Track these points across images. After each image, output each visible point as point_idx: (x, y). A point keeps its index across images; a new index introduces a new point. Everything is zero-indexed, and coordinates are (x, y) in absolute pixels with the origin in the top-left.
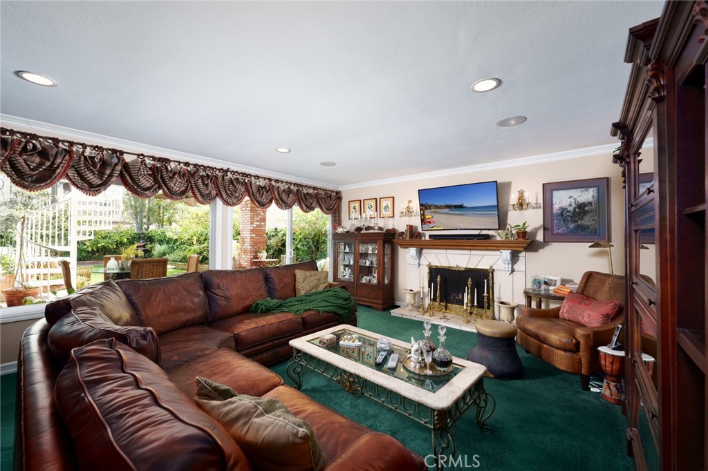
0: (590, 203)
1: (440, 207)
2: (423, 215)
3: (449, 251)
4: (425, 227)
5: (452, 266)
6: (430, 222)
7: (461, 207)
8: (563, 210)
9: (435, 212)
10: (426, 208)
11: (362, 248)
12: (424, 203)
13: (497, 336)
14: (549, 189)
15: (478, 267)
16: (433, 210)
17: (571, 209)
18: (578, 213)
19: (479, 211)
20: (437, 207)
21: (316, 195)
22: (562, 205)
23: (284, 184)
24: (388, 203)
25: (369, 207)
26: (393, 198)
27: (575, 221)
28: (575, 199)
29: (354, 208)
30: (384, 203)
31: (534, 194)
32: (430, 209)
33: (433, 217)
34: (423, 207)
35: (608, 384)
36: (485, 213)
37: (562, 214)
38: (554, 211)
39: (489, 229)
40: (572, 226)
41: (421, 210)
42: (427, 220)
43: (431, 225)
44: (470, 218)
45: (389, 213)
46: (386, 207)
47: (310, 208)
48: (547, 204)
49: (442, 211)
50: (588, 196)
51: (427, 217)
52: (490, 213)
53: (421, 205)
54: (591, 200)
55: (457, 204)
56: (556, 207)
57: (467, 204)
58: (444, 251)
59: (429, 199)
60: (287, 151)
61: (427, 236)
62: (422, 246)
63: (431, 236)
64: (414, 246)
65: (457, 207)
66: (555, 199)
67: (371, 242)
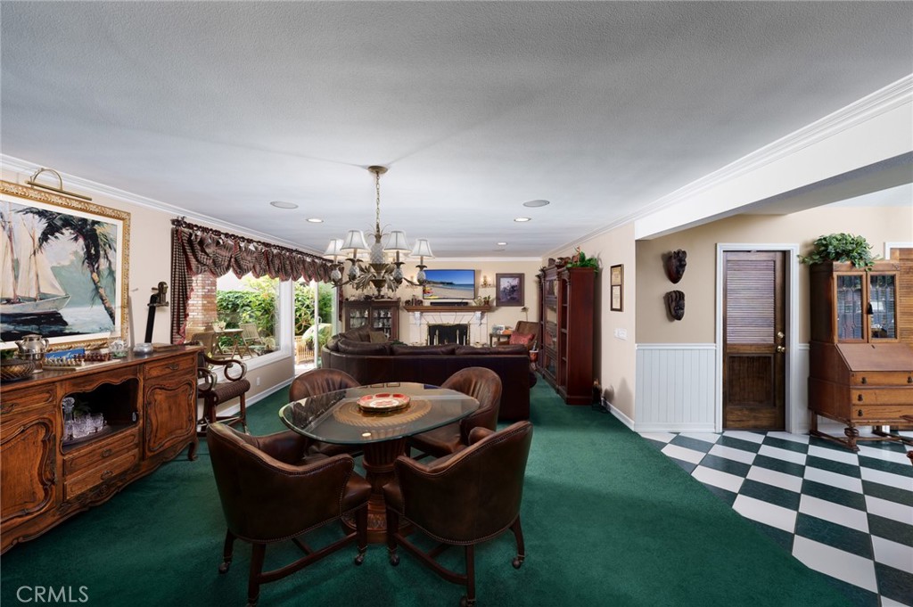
0: (516, 286)
2: (424, 287)
3: (442, 314)
5: (444, 322)
7: (451, 284)
8: (505, 288)
10: (426, 283)
11: (375, 314)
14: (499, 276)
15: (461, 323)
17: (508, 288)
18: (511, 291)
20: (434, 283)
22: (505, 286)
27: (510, 295)
28: (510, 283)
31: (491, 279)
37: (504, 291)
38: (501, 290)
40: (509, 297)
48: (498, 286)
50: (515, 282)
54: (516, 284)
55: (447, 281)
56: (502, 287)
57: (455, 282)
58: (438, 313)
61: (427, 303)
62: (424, 310)
63: (431, 303)
64: (417, 310)
65: (448, 283)
66: (502, 283)
67: (382, 308)
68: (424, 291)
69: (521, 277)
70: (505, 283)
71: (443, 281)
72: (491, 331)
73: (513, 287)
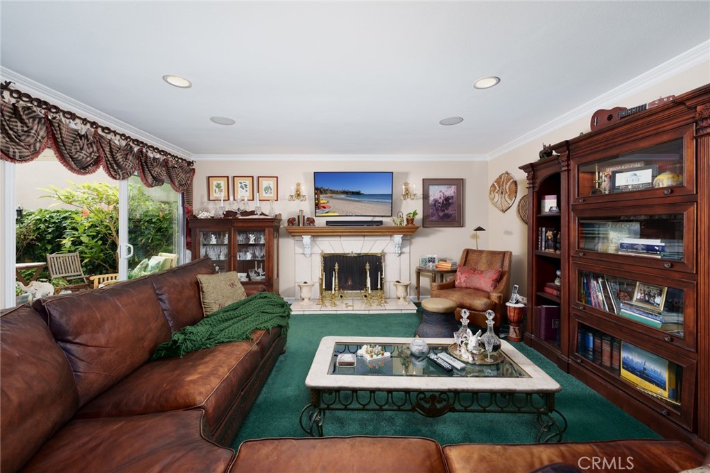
0: (452, 197)
1: (336, 193)
2: (317, 199)
3: (343, 239)
4: (319, 212)
5: (346, 252)
6: (324, 207)
7: (358, 194)
8: (436, 201)
9: (331, 197)
10: (321, 193)
11: (240, 239)
12: (320, 187)
13: (442, 311)
14: (427, 183)
15: (371, 252)
16: (329, 195)
17: (441, 201)
18: (446, 205)
19: (375, 198)
20: (333, 192)
21: (166, 162)
22: (435, 198)
23: (118, 137)
24: (272, 183)
25: (242, 187)
26: (277, 177)
27: (444, 211)
28: (443, 193)
29: (218, 186)
30: (264, 183)
31: (417, 188)
32: (326, 193)
33: (328, 202)
34: (318, 191)
35: (514, 329)
36: (380, 200)
37: (435, 205)
38: (430, 202)
39: (382, 216)
40: (441, 214)
41: (316, 194)
42: (322, 205)
43: (326, 210)
44: (367, 205)
45: (272, 195)
46: (267, 189)
47: (157, 181)
48: (426, 196)
49: (338, 196)
50: (450, 191)
51: (321, 202)
52: (383, 201)
53: (316, 189)
54: (453, 194)
55: (354, 190)
56: (431, 199)
57: (364, 191)
58: (338, 239)
59: (325, 184)
60: (187, 84)
61: (320, 222)
62: (317, 234)
63: (328, 223)
64: (306, 233)
65: (353, 193)
66: (431, 193)
67: (252, 231)
68: (317, 206)
69: (459, 183)
70: (436, 193)
71: (347, 189)
72: (416, 264)
73: (447, 199)
